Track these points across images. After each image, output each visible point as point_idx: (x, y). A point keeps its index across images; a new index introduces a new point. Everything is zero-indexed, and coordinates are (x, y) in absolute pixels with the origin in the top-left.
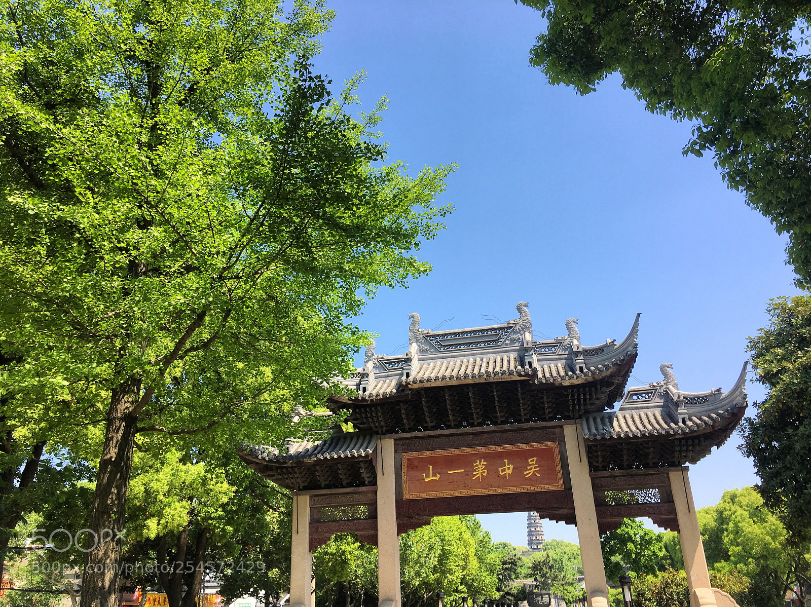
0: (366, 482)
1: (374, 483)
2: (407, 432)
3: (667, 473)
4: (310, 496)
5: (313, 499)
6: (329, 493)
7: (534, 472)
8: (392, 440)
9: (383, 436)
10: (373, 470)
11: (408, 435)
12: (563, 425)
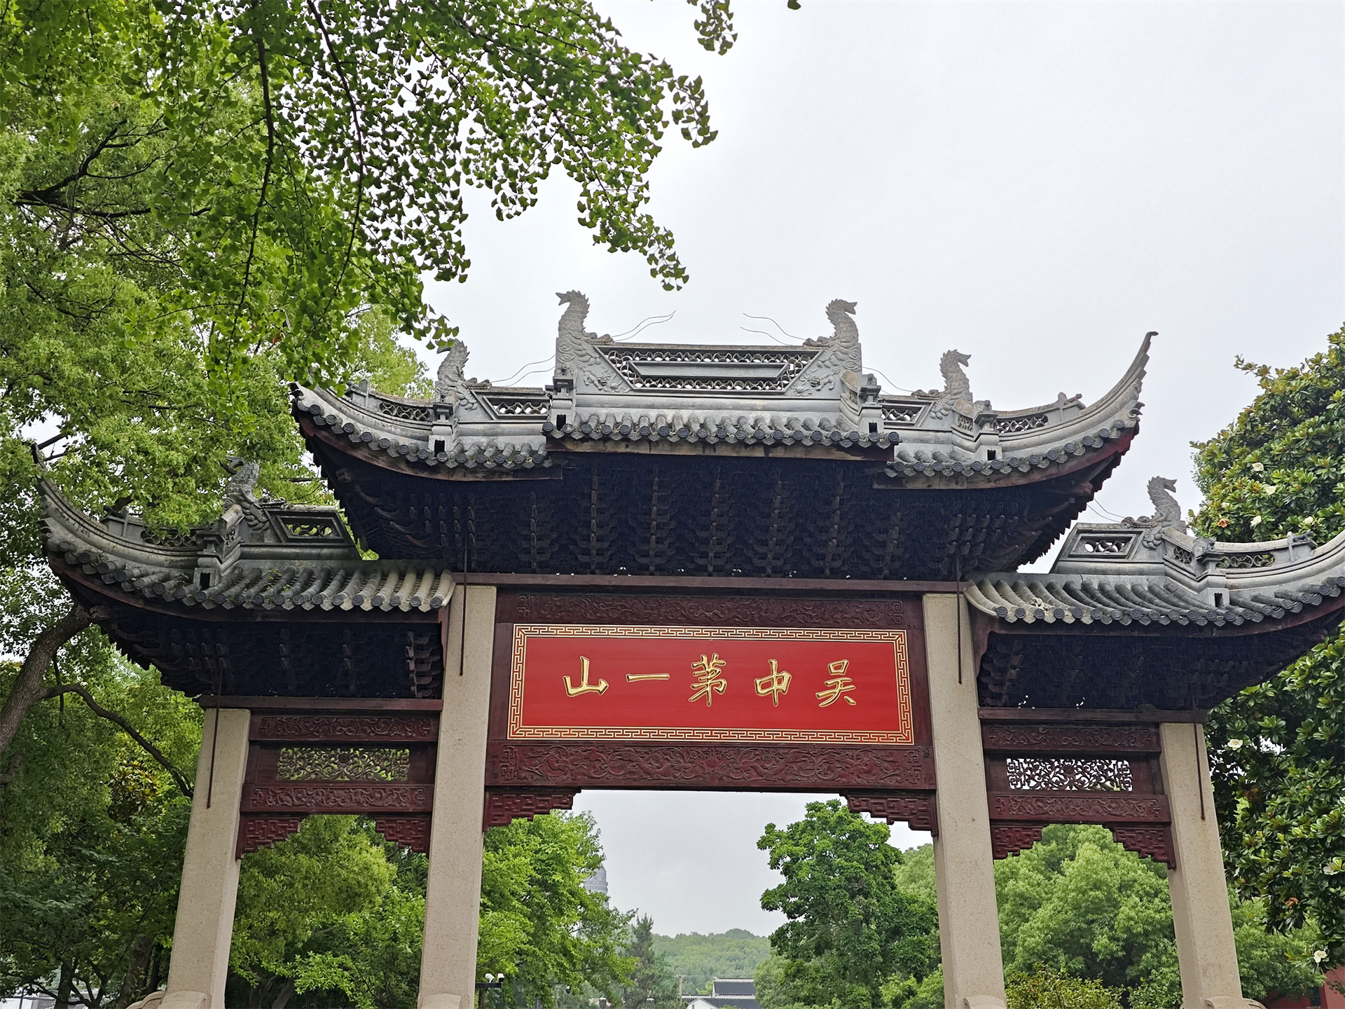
0: (413, 689)
1: (435, 691)
2: (534, 572)
3: (1157, 725)
4: (254, 712)
5: (259, 719)
6: (308, 707)
7: (843, 694)
8: (494, 589)
9: (471, 578)
10: (437, 658)
11: (538, 579)
12: (925, 593)
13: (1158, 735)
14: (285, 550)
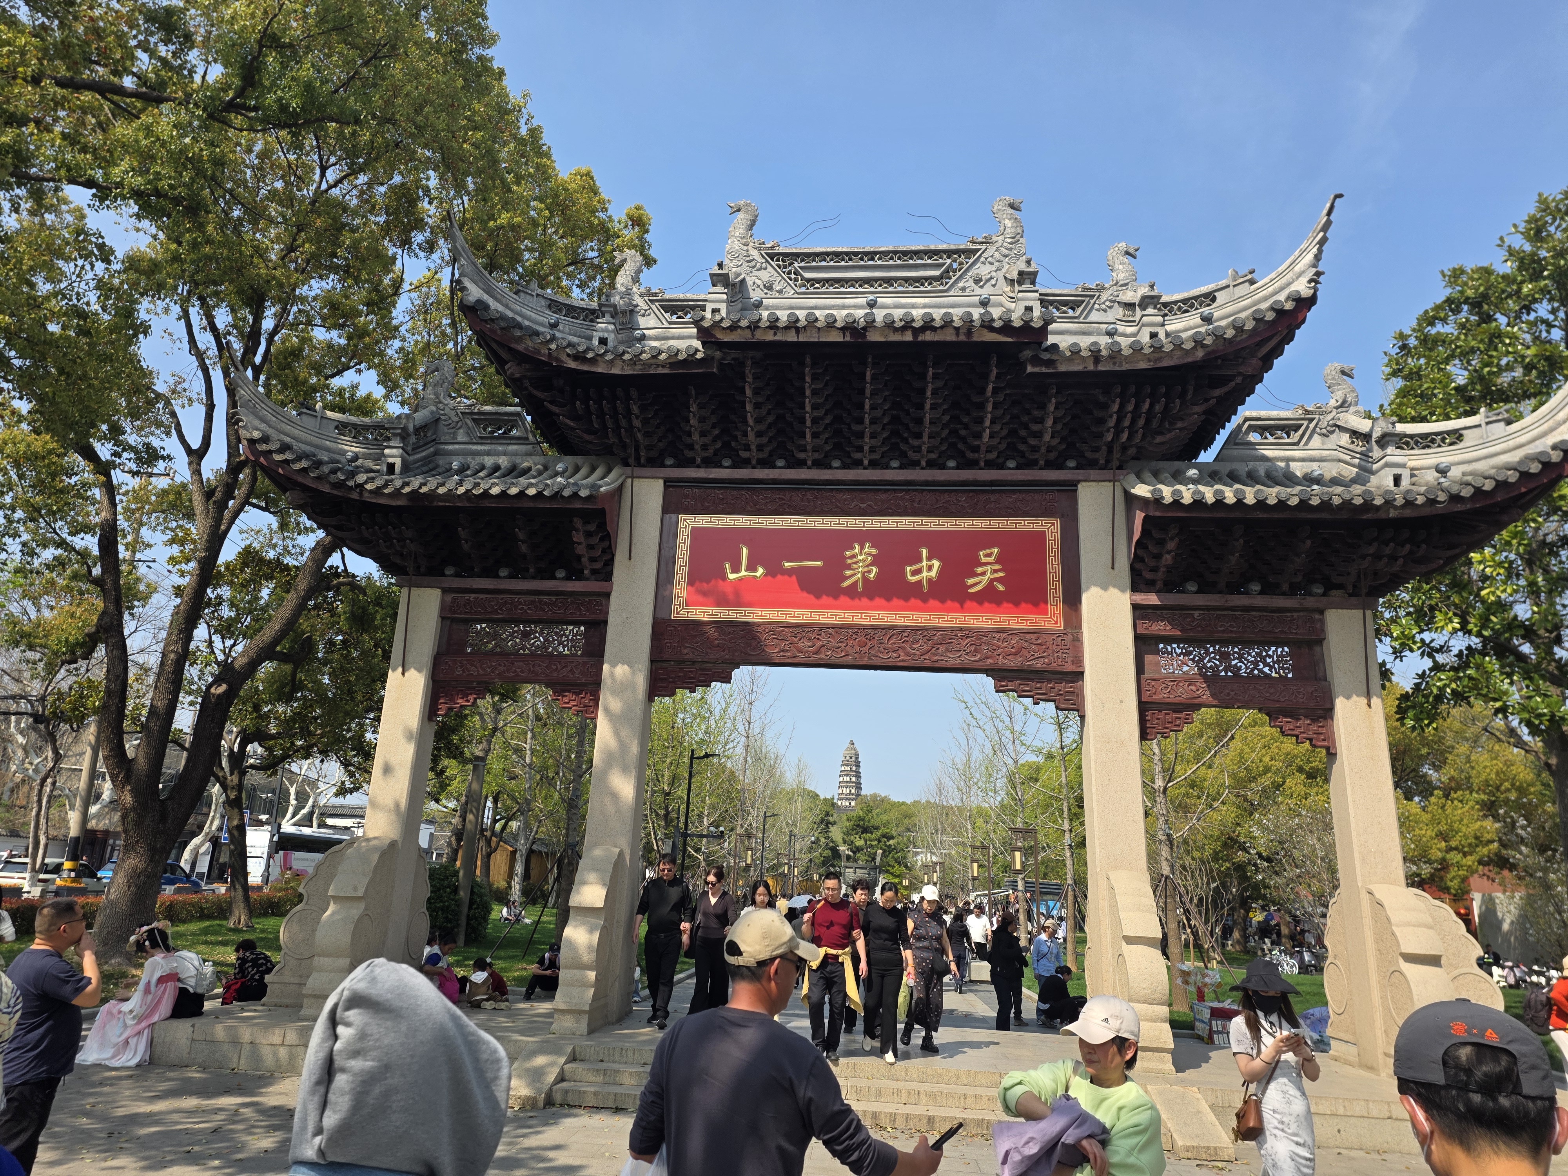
0: (586, 572)
1: (606, 573)
2: (698, 467)
3: (1322, 612)
4: (445, 591)
5: (449, 598)
6: (491, 587)
7: (992, 580)
8: (661, 482)
9: (638, 471)
10: (606, 544)
11: (701, 473)
12: (1079, 481)
13: (1322, 622)
14: (475, 447)
